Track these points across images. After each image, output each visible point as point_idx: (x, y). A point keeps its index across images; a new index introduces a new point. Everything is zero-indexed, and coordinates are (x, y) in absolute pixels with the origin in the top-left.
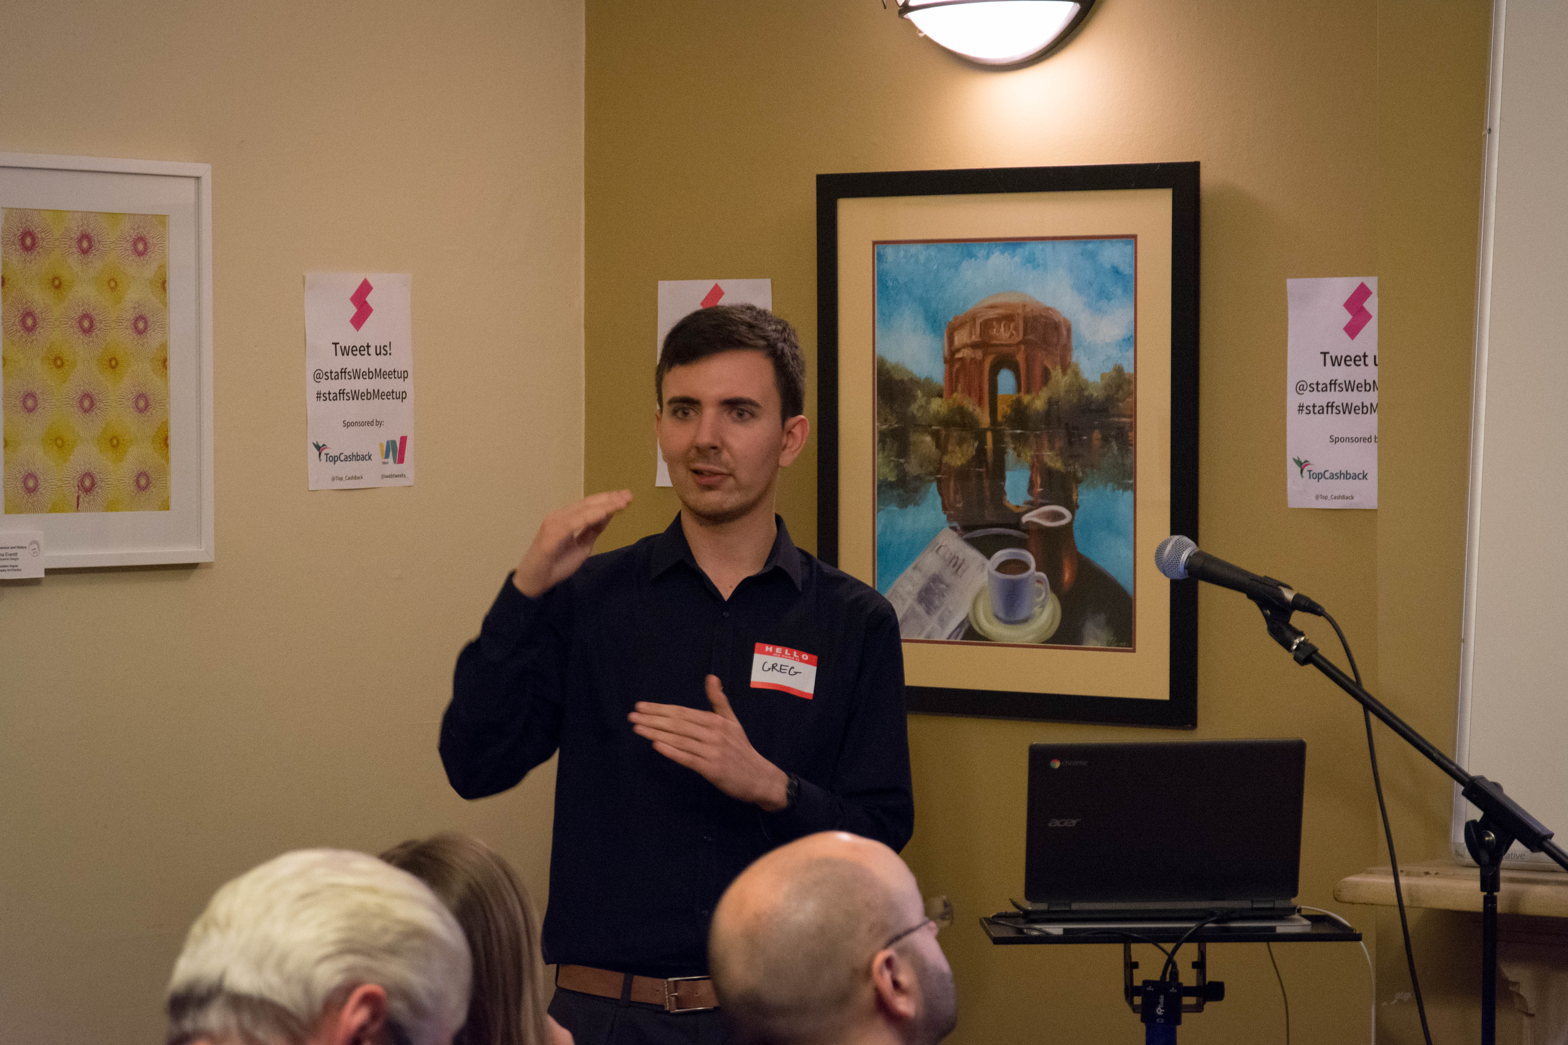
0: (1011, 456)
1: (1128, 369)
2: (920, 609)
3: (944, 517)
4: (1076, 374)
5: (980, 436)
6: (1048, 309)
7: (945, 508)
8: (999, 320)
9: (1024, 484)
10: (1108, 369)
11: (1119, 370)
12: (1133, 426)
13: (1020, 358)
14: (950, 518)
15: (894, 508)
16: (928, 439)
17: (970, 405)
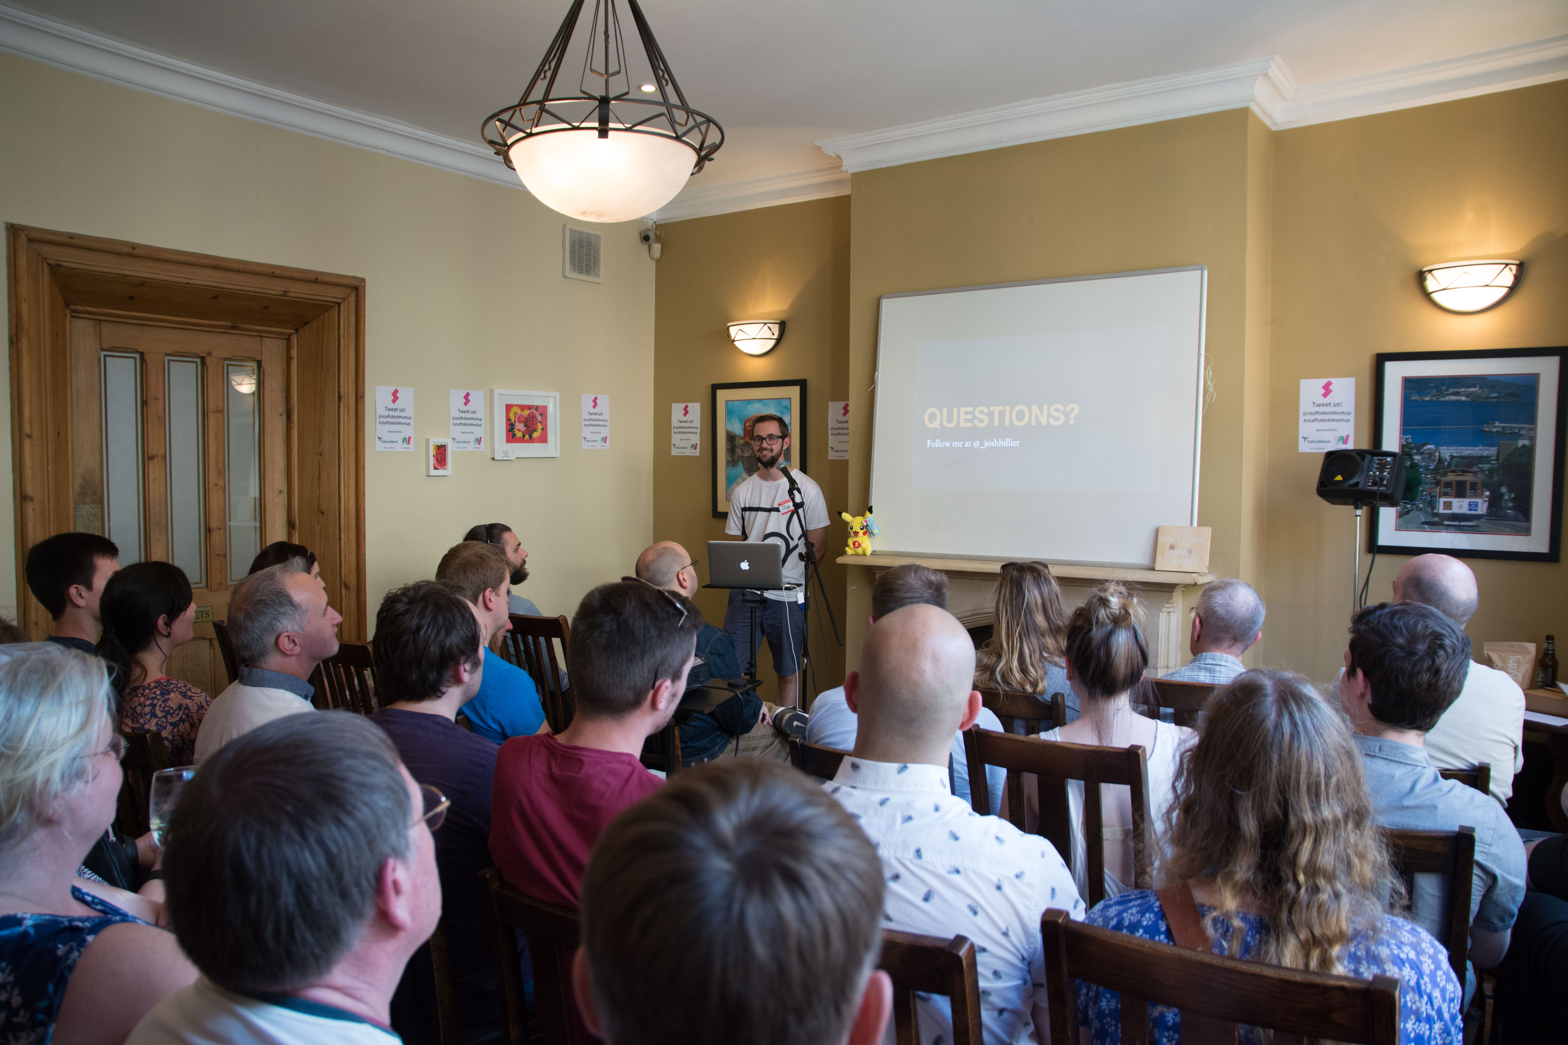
7: (744, 467)
15: (731, 467)
16: (739, 449)
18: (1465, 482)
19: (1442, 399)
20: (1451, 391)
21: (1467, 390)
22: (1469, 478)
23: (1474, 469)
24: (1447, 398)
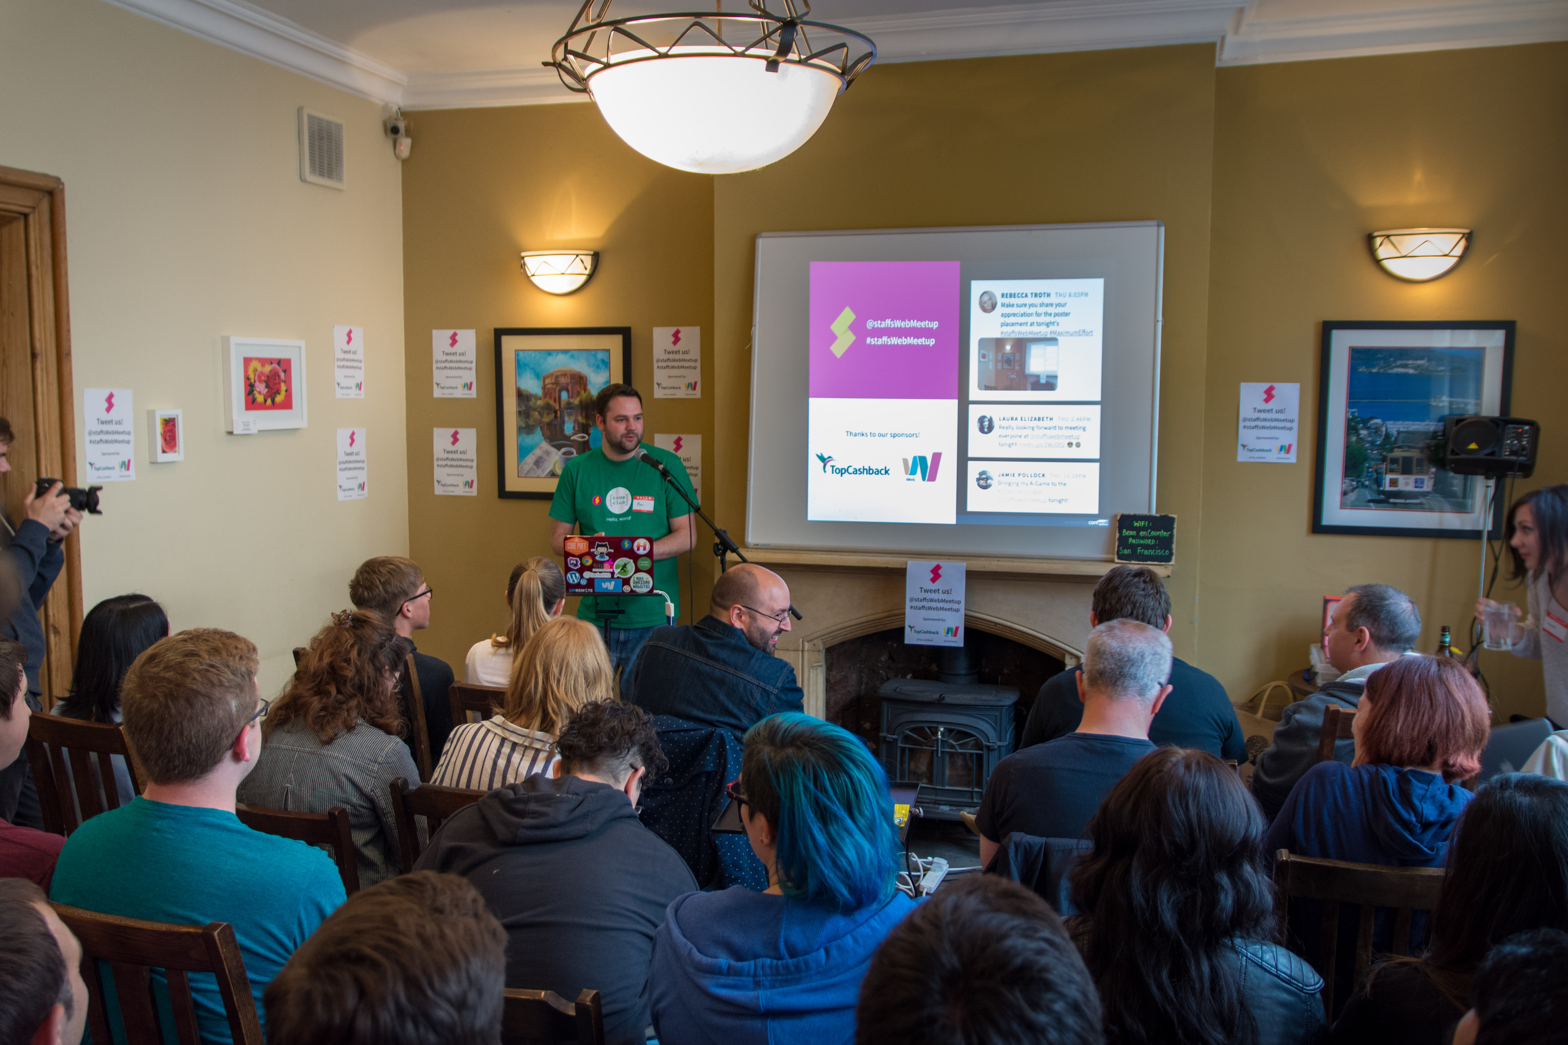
0: (566, 419)
2: (535, 467)
3: (543, 438)
4: (589, 393)
5: (556, 412)
6: (579, 372)
7: (543, 435)
8: (562, 375)
9: (571, 427)
13: (570, 388)
14: (545, 438)
15: (524, 435)
16: (537, 413)
17: (552, 402)
18: (1410, 459)
19: (1390, 371)
20: (1399, 363)
21: (1415, 362)
22: (1415, 454)
23: (1420, 445)
24: (1395, 370)
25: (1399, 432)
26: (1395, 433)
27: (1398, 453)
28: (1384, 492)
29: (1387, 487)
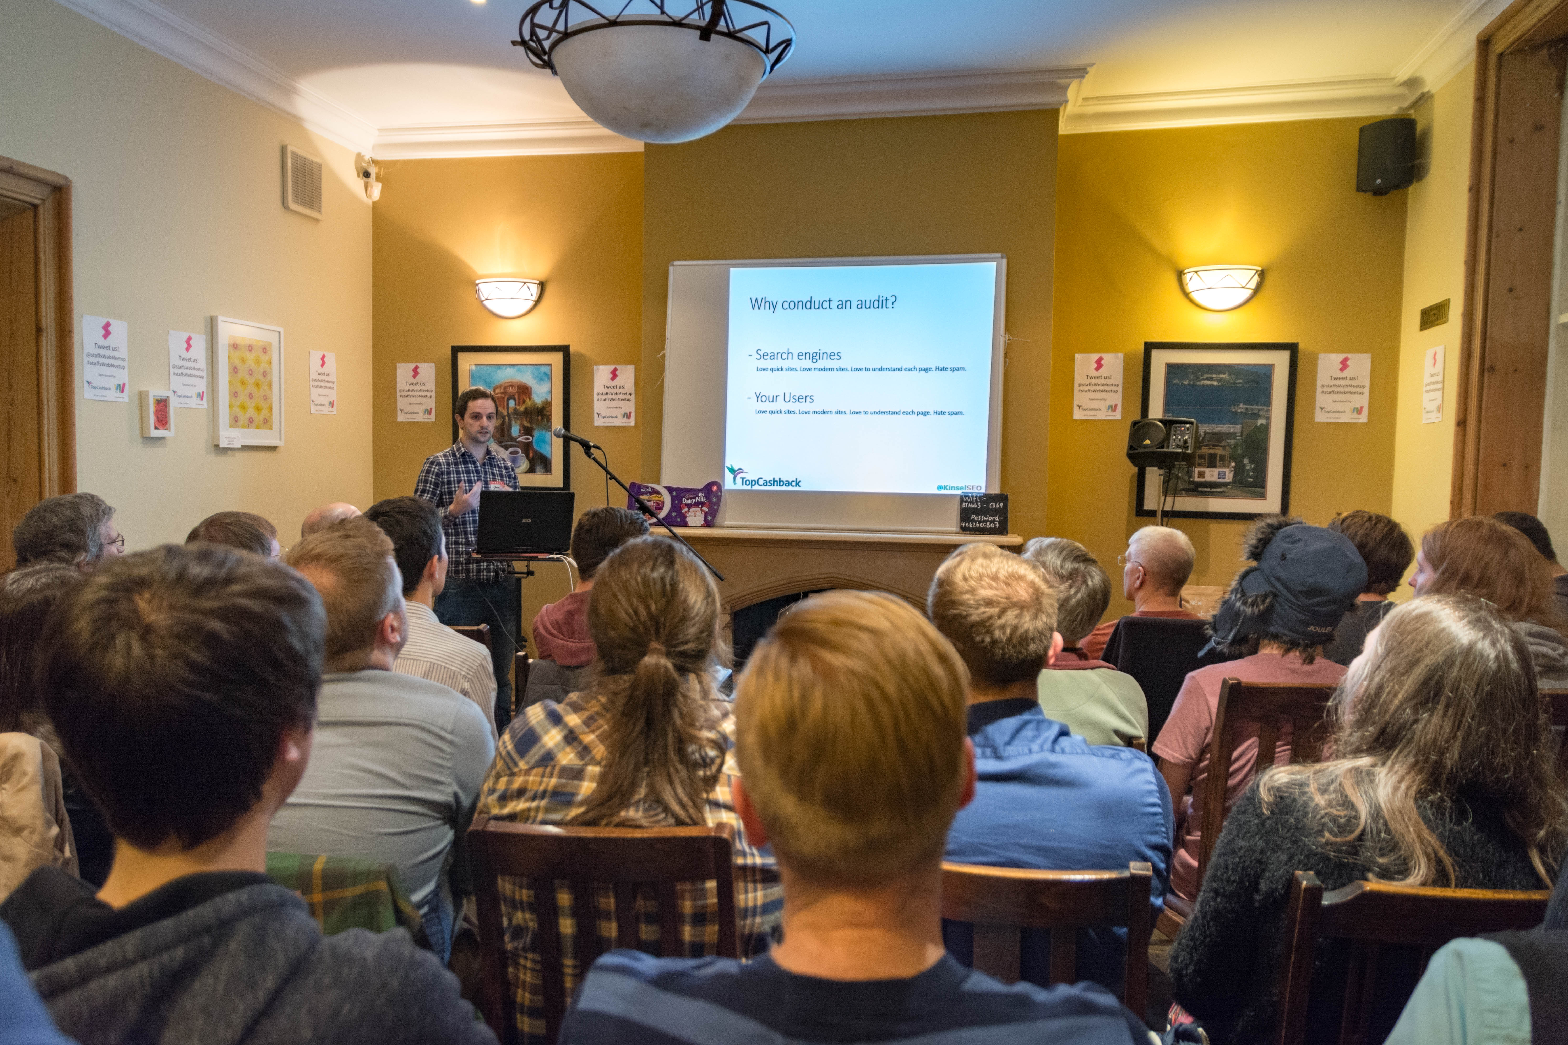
0: (513, 423)
1: (549, 399)
4: (533, 401)
6: (525, 384)
8: (509, 386)
9: (518, 430)
10: (543, 400)
11: (546, 400)
12: (551, 415)
13: (516, 397)
18: (1215, 455)
20: (1205, 376)
22: (1219, 451)
23: (1222, 444)
24: (1202, 383)
25: (1205, 433)
26: (1202, 434)
27: (1205, 450)
28: (1194, 483)
29: (1197, 479)
